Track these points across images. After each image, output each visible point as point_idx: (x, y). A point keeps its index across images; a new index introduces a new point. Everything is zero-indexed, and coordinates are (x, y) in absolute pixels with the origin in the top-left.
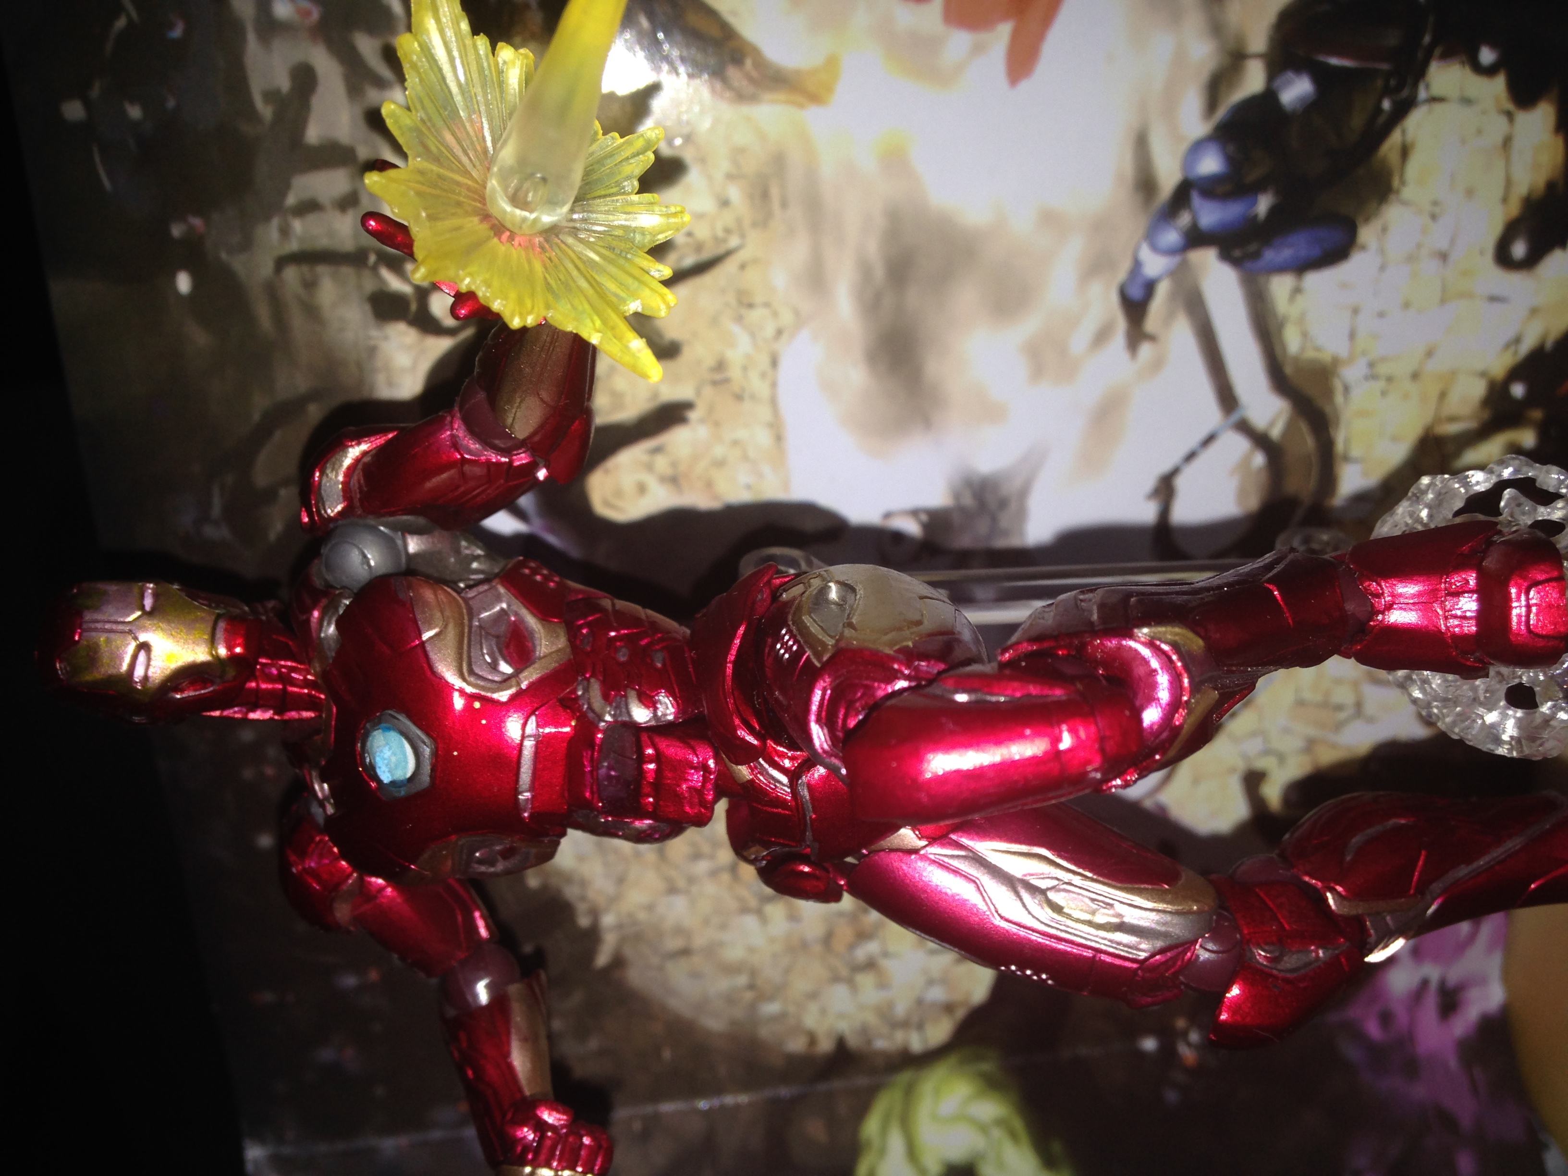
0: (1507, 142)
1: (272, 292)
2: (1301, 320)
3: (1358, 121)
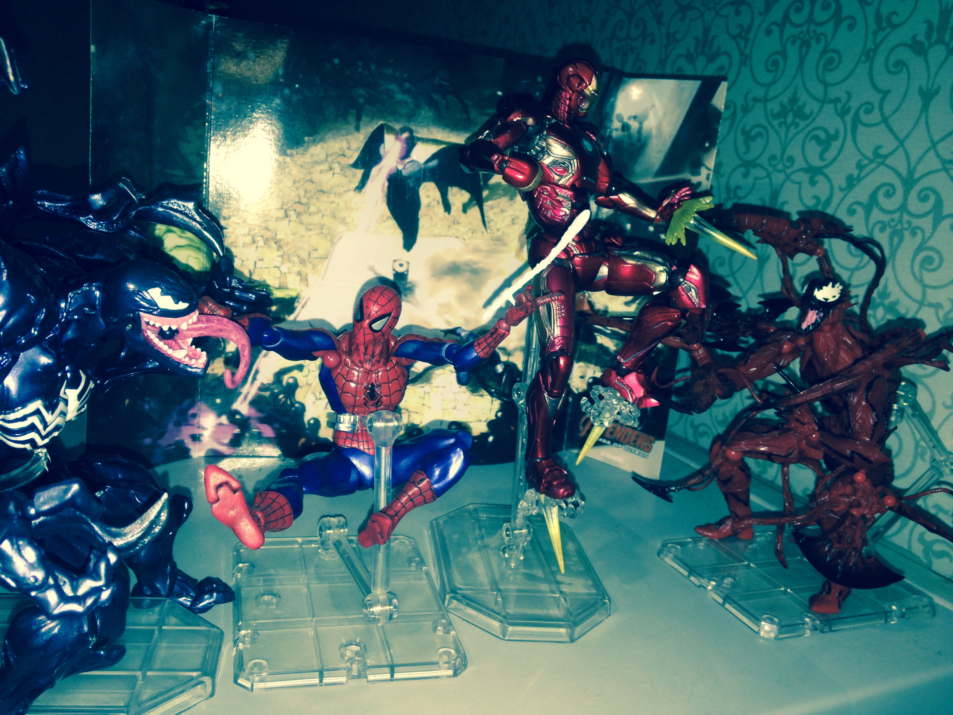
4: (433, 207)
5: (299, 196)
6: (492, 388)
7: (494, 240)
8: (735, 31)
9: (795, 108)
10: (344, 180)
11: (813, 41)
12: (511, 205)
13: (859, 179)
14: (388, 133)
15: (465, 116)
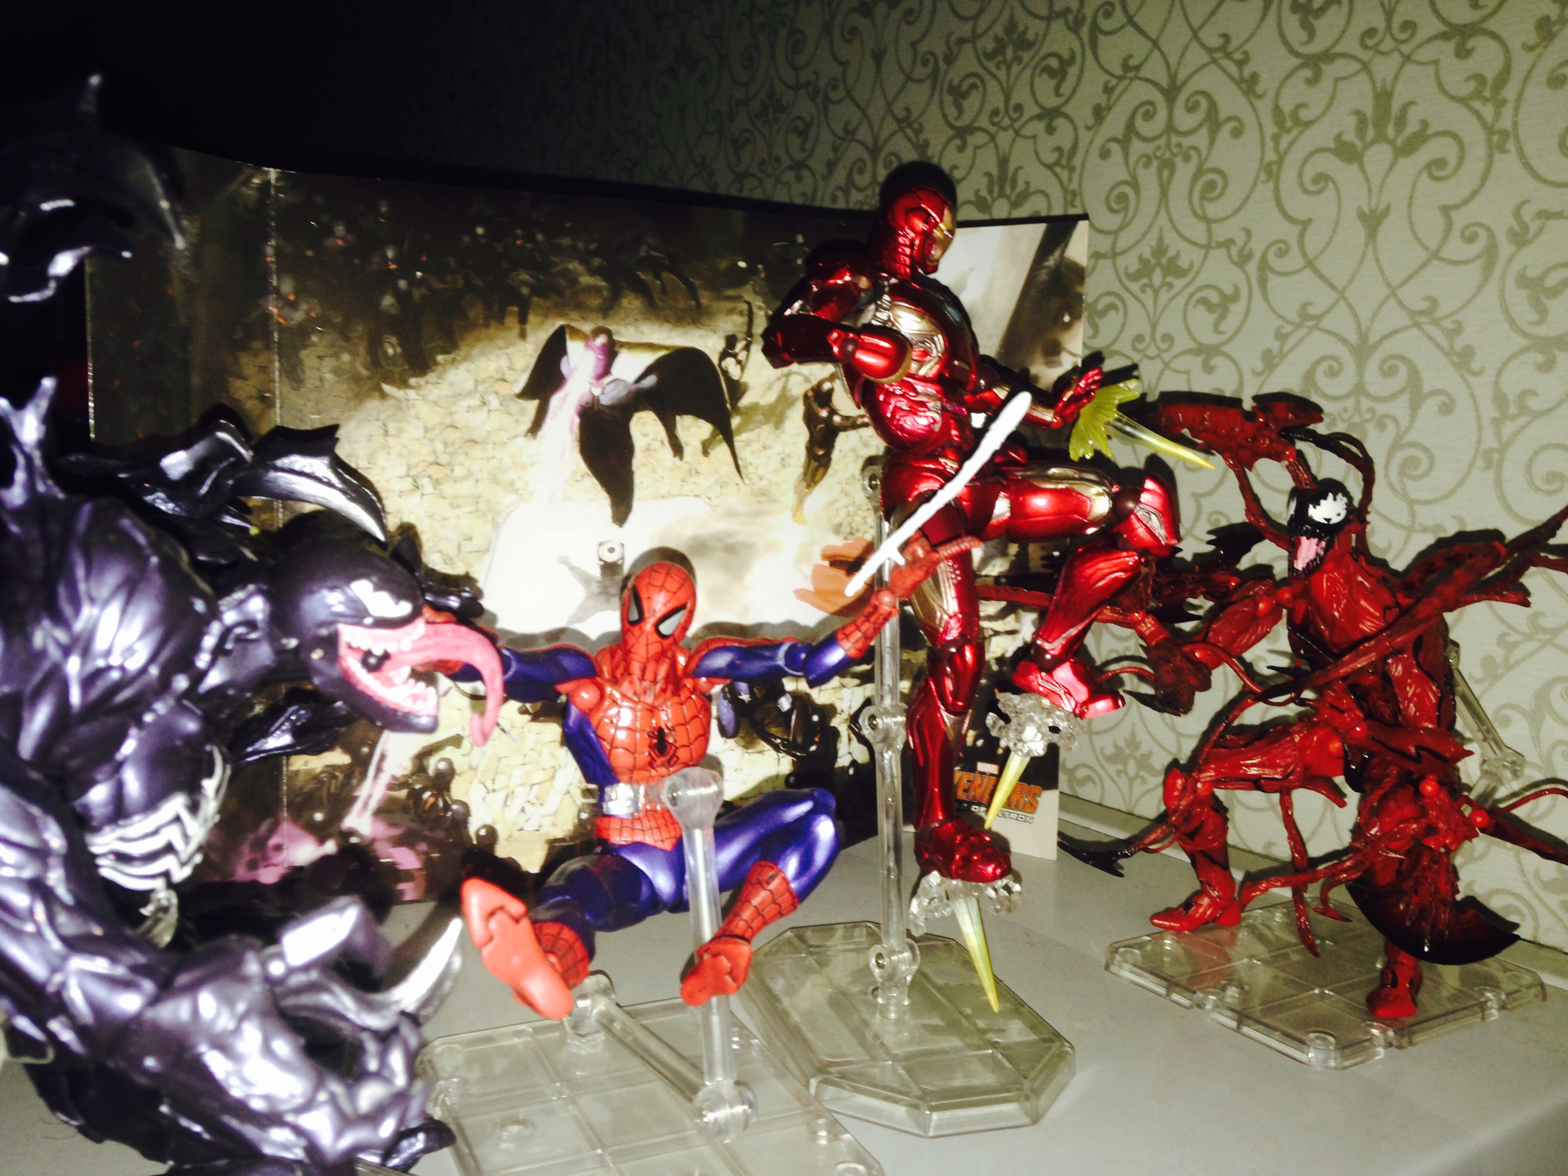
1: (738, 298)
4: (655, 450)
5: (434, 452)
6: (776, 738)
7: (756, 496)
8: (1050, 157)
9: (1164, 261)
10: (507, 420)
11: (1178, 160)
12: (778, 437)
13: (1282, 355)
14: (572, 338)
15: (693, 303)
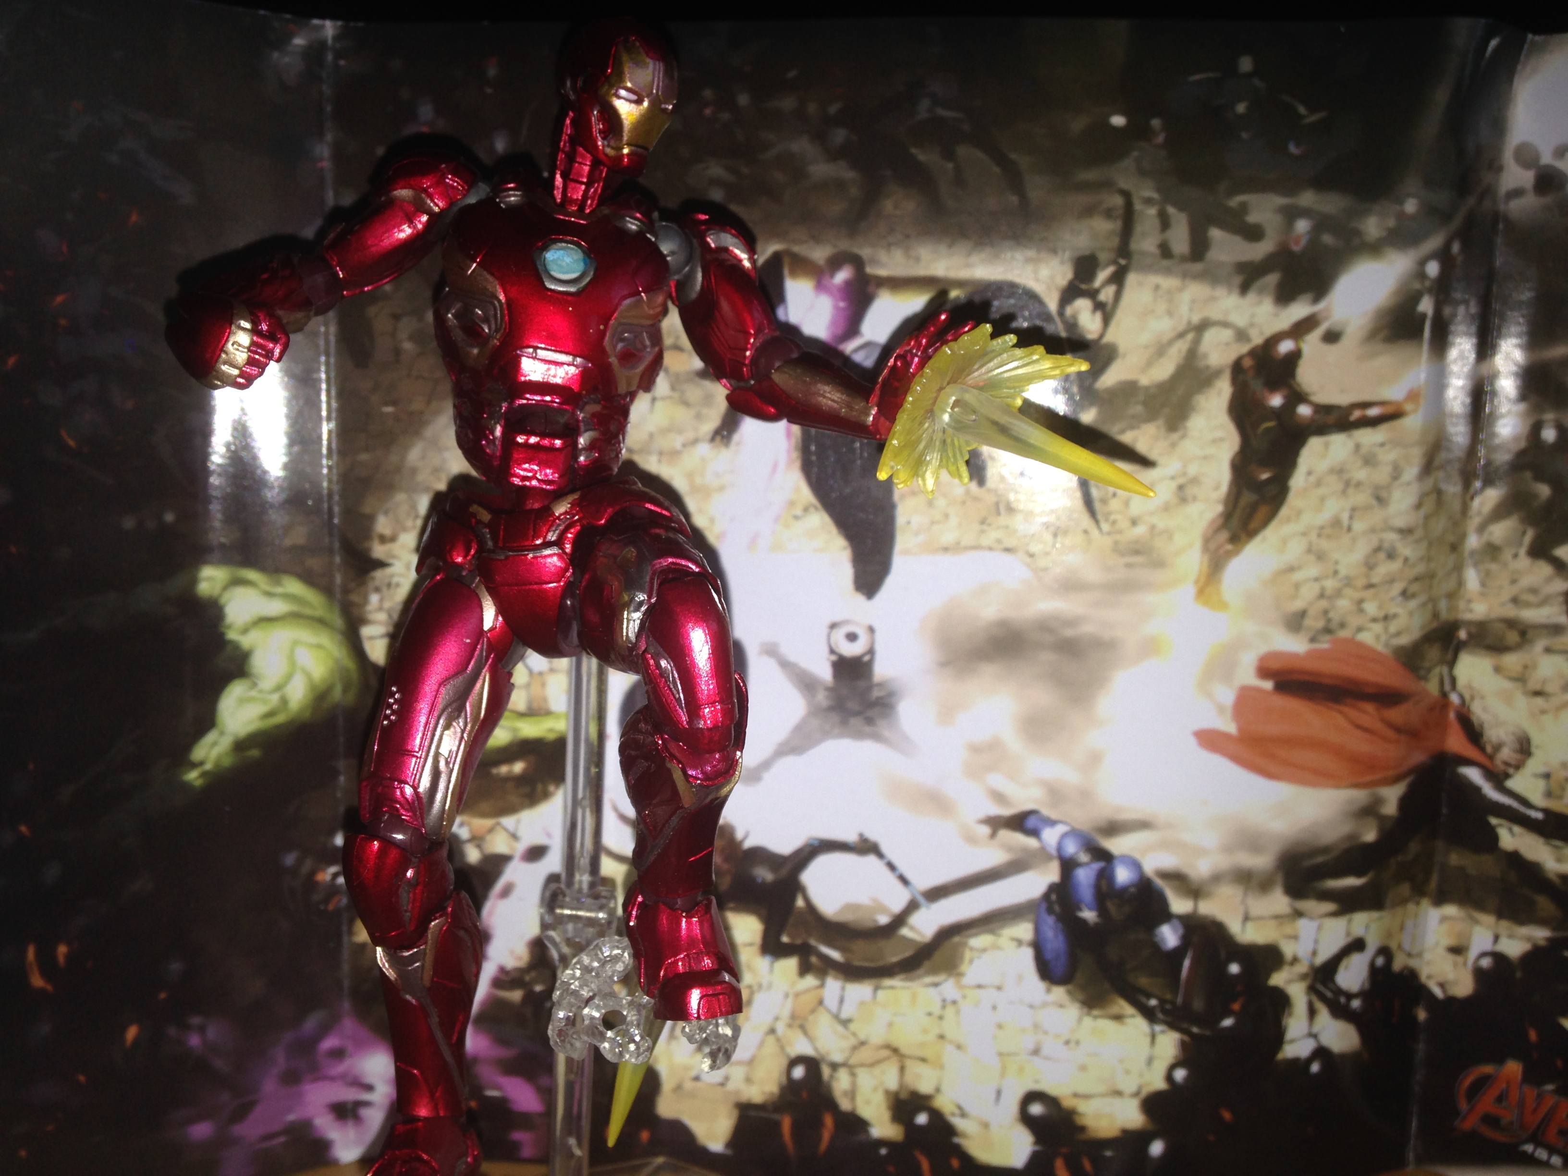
0: (1118, 1093)
1: (1107, 185)
2: (996, 947)
3: (1143, 981)
7: (1122, 554)
10: (682, 414)
14: (794, 274)
